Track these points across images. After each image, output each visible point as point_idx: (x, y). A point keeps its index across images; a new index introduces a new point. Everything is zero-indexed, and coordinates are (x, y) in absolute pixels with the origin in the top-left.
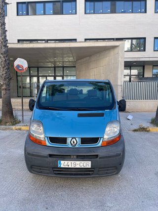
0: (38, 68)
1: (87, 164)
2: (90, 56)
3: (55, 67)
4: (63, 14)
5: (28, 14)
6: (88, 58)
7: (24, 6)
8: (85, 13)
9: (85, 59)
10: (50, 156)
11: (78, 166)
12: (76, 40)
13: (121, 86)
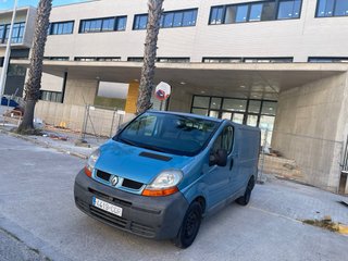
0: (223, 98)
1: (117, 211)
2: (300, 85)
3: (248, 100)
4: (276, 19)
5: (223, 23)
6: (296, 89)
7: (221, 10)
8: (316, 16)
9: (291, 91)
10: (91, 190)
11: (109, 210)
12: (292, 58)
13: (342, 143)
